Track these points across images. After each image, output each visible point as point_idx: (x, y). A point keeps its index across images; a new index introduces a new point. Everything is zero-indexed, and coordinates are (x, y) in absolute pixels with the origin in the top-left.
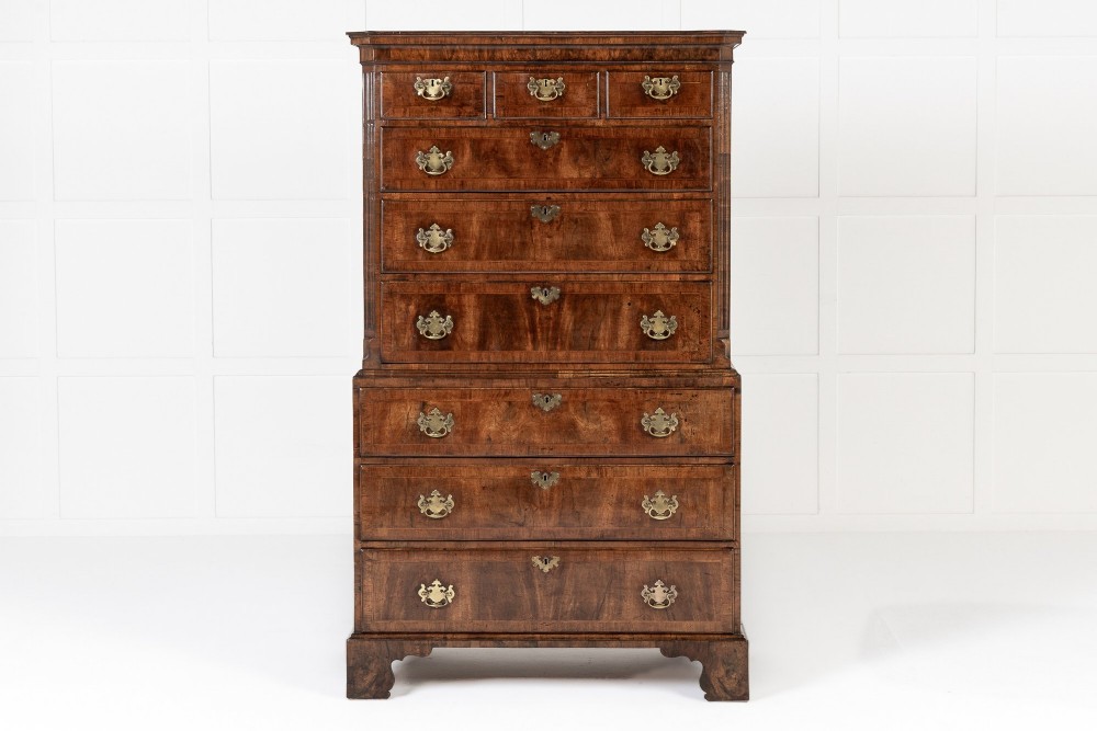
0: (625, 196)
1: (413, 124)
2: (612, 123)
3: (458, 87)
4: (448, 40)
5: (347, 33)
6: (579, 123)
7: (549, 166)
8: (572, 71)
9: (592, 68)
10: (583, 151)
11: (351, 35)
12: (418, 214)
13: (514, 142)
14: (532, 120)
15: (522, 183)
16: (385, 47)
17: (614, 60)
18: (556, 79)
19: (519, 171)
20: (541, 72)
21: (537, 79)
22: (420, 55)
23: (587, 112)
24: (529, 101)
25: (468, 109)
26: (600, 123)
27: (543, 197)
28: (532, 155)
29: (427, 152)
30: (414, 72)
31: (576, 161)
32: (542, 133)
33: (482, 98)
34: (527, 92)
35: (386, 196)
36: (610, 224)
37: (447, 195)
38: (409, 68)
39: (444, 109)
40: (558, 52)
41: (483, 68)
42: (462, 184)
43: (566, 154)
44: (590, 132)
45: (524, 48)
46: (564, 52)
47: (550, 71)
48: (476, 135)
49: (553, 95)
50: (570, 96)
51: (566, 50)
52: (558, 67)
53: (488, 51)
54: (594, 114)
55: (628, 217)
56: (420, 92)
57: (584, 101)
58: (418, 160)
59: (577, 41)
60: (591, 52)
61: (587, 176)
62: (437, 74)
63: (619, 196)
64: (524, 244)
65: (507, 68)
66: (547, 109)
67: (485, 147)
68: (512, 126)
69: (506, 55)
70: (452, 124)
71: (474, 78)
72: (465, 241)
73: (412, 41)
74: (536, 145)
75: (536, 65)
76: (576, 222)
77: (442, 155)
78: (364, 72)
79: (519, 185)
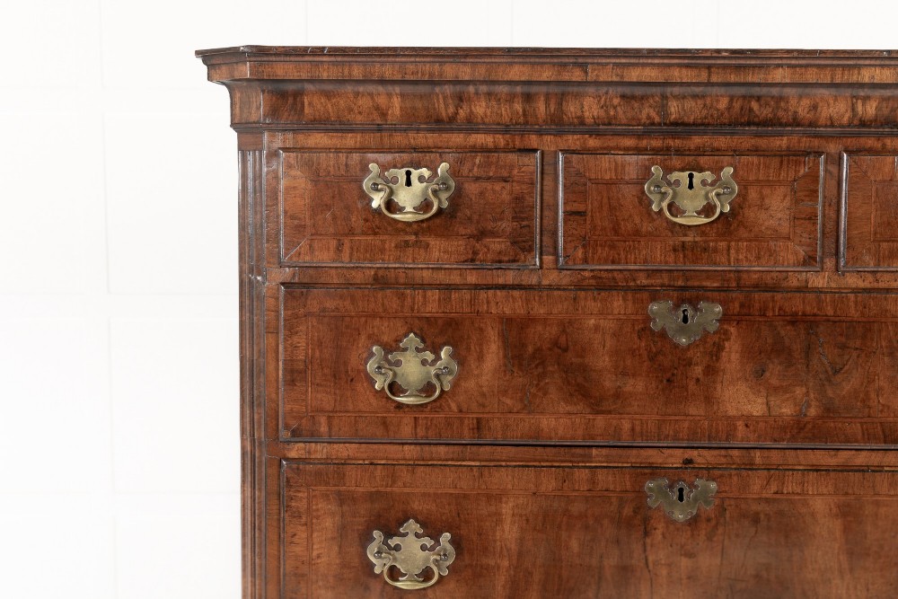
0: (875, 459)
1: (358, 277)
2: (852, 281)
3: (472, 188)
4: (450, 71)
5: (198, 53)
6: (768, 279)
7: (692, 386)
8: (756, 151)
9: (805, 143)
10: (779, 350)
11: (209, 57)
12: (372, 497)
13: (609, 324)
14: (651, 273)
15: (626, 426)
16: (291, 87)
17: (863, 124)
18: (717, 170)
19: (618, 395)
20: (679, 152)
21: (668, 170)
22: (377, 108)
23: (791, 253)
24: (647, 227)
25: (497, 245)
26: (819, 281)
27: (675, 458)
28: (652, 359)
29: (391, 347)
30: (363, 149)
31: (760, 373)
32: (677, 306)
33: (531, 218)
34: (644, 201)
35: (295, 451)
36: (837, 525)
37: (442, 449)
38: (350, 140)
39: (433, 242)
40: (723, 104)
41: (533, 141)
42: (479, 426)
43: (735, 357)
44: (797, 304)
45: (639, 91)
46: (737, 105)
47: (700, 152)
48: (512, 305)
49: (708, 210)
50: (750, 214)
51: (744, 97)
52: (721, 141)
53: (547, 97)
54: (810, 260)
55: (883, 510)
56: (377, 201)
57: (785, 228)
58: (371, 366)
59: (779, 75)
60: (806, 102)
61: (787, 410)
62: (419, 156)
63: (861, 459)
64: (625, 571)
65: (592, 142)
66: (692, 246)
67: (540, 335)
68: (604, 286)
69: (590, 108)
70: (455, 279)
71: (512, 167)
72: (484, 561)
73: (357, 72)
74: (663, 334)
75: (666, 135)
76: (756, 520)
77: (429, 356)
78: (243, 149)
79: (618, 430)
